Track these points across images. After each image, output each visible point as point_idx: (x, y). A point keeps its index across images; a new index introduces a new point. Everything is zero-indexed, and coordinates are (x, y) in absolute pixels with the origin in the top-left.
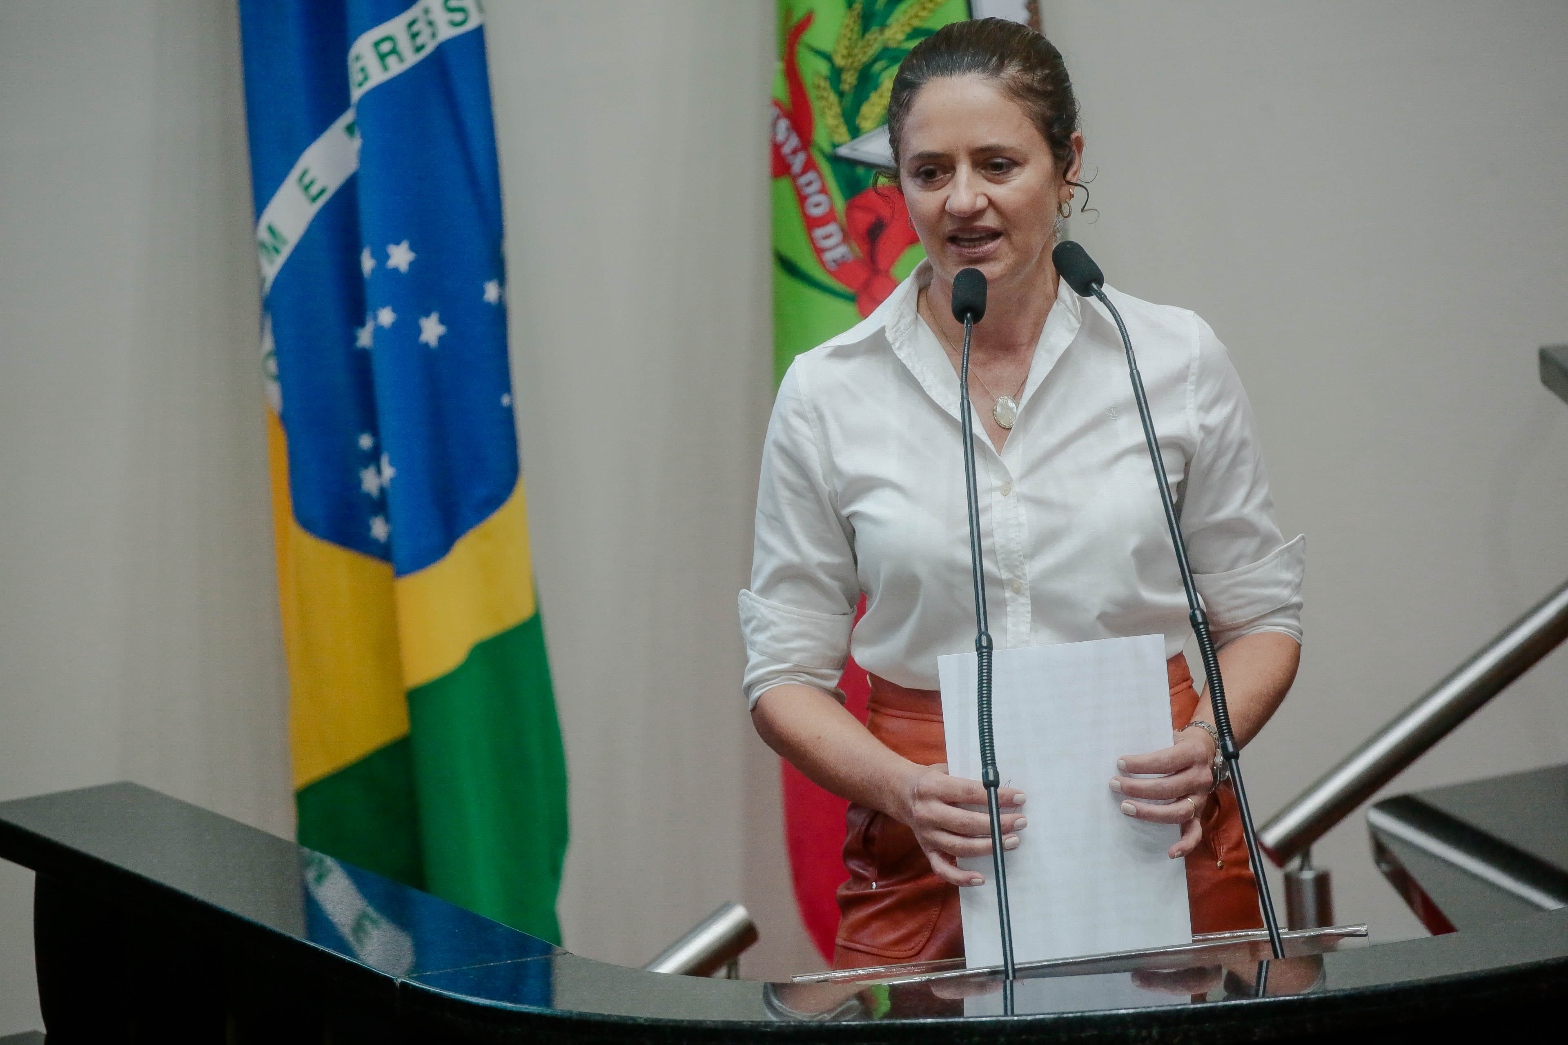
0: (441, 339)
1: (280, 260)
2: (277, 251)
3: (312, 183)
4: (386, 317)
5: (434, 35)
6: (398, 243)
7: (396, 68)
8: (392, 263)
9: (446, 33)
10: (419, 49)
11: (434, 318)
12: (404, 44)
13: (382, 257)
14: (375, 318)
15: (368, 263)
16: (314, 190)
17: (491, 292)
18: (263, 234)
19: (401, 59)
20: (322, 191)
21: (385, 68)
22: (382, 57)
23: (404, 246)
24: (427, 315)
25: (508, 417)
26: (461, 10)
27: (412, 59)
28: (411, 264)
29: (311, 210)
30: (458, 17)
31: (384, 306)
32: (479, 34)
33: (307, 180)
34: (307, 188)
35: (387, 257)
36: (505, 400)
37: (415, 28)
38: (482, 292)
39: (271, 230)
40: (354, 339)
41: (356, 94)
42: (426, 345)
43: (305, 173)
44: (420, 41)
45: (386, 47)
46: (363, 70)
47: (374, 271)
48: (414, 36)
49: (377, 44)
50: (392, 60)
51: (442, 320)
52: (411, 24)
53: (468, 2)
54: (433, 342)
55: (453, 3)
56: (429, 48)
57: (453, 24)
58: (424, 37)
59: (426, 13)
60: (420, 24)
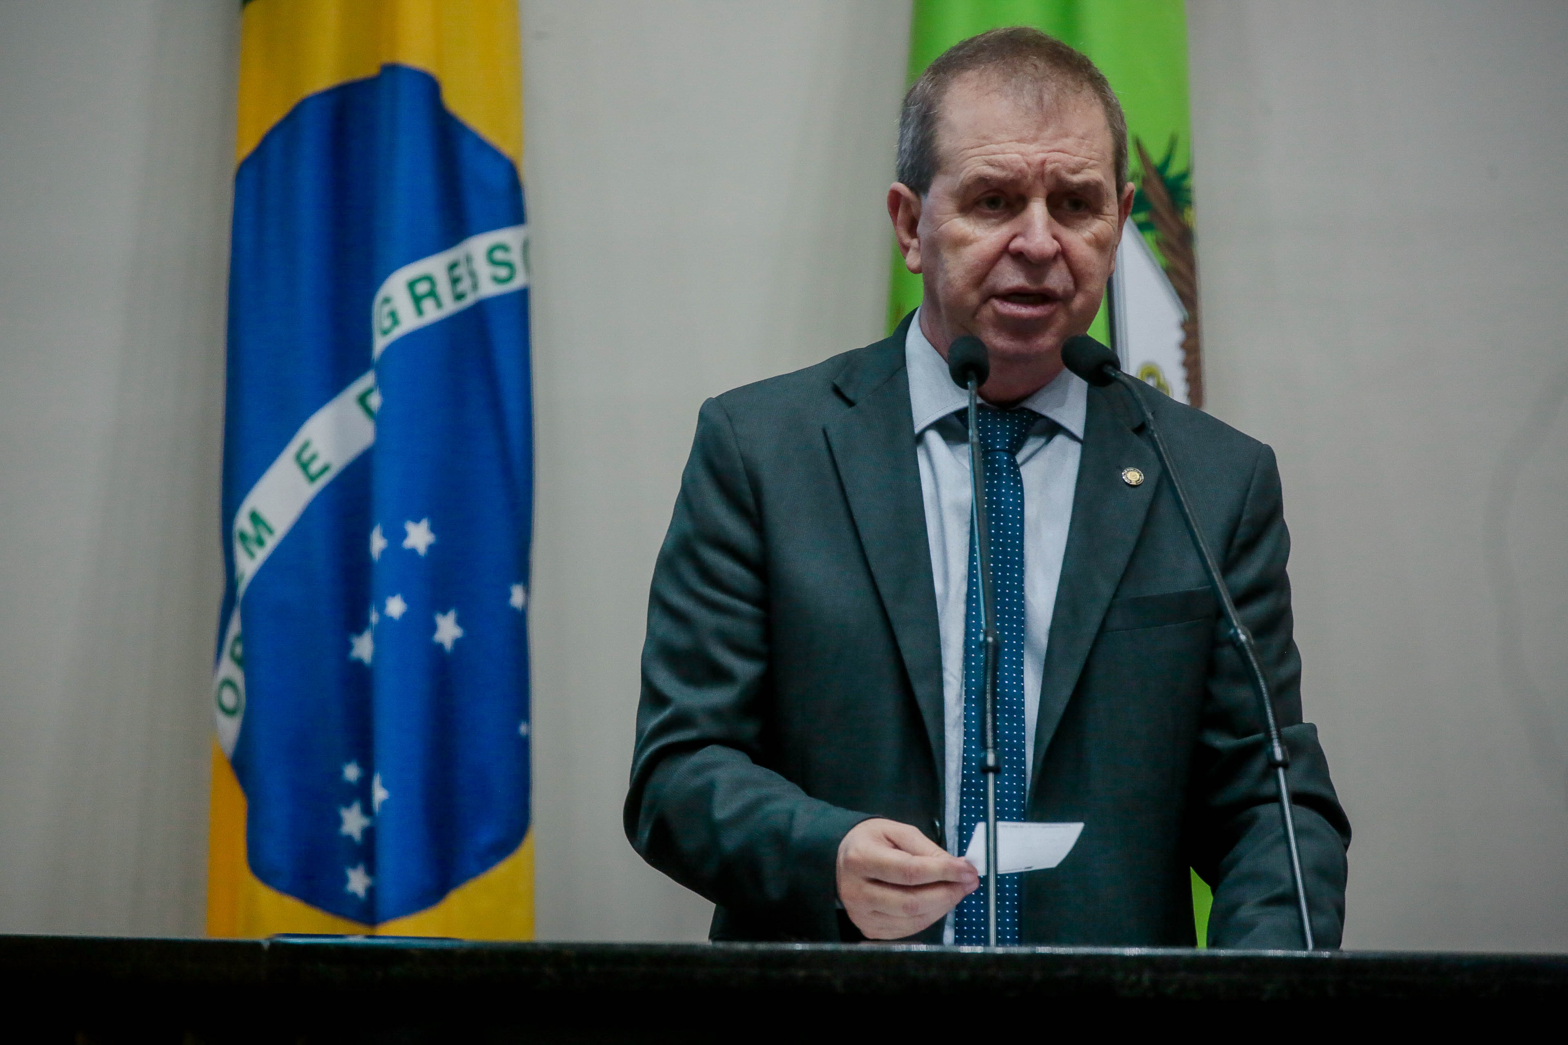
0: (457, 643)
1: (262, 554)
2: (261, 542)
3: (314, 457)
4: (396, 607)
5: (475, 286)
6: (417, 520)
7: (432, 314)
8: (409, 543)
9: (488, 289)
10: (459, 297)
11: (452, 617)
12: (444, 288)
13: (396, 535)
14: (382, 608)
15: (378, 543)
16: (315, 468)
17: (517, 597)
18: (243, 522)
19: (439, 304)
20: (326, 469)
21: (420, 312)
22: (417, 300)
23: (424, 525)
24: (445, 612)
25: (523, 746)
26: (509, 265)
27: (450, 307)
28: (431, 548)
29: (308, 491)
30: (503, 272)
31: (393, 595)
32: (523, 295)
33: (306, 456)
34: (304, 466)
35: (404, 535)
36: (523, 729)
37: (458, 272)
38: (509, 595)
39: (255, 518)
40: (349, 647)
41: (380, 344)
42: (440, 646)
43: (306, 445)
44: (460, 288)
45: (422, 288)
46: (393, 315)
47: (384, 553)
48: (455, 281)
49: (412, 285)
50: (428, 305)
51: (460, 622)
52: (453, 266)
53: (515, 256)
54: (448, 644)
55: (499, 255)
56: (470, 300)
57: (497, 280)
58: (464, 285)
59: (469, 259)
60: (461, 271)
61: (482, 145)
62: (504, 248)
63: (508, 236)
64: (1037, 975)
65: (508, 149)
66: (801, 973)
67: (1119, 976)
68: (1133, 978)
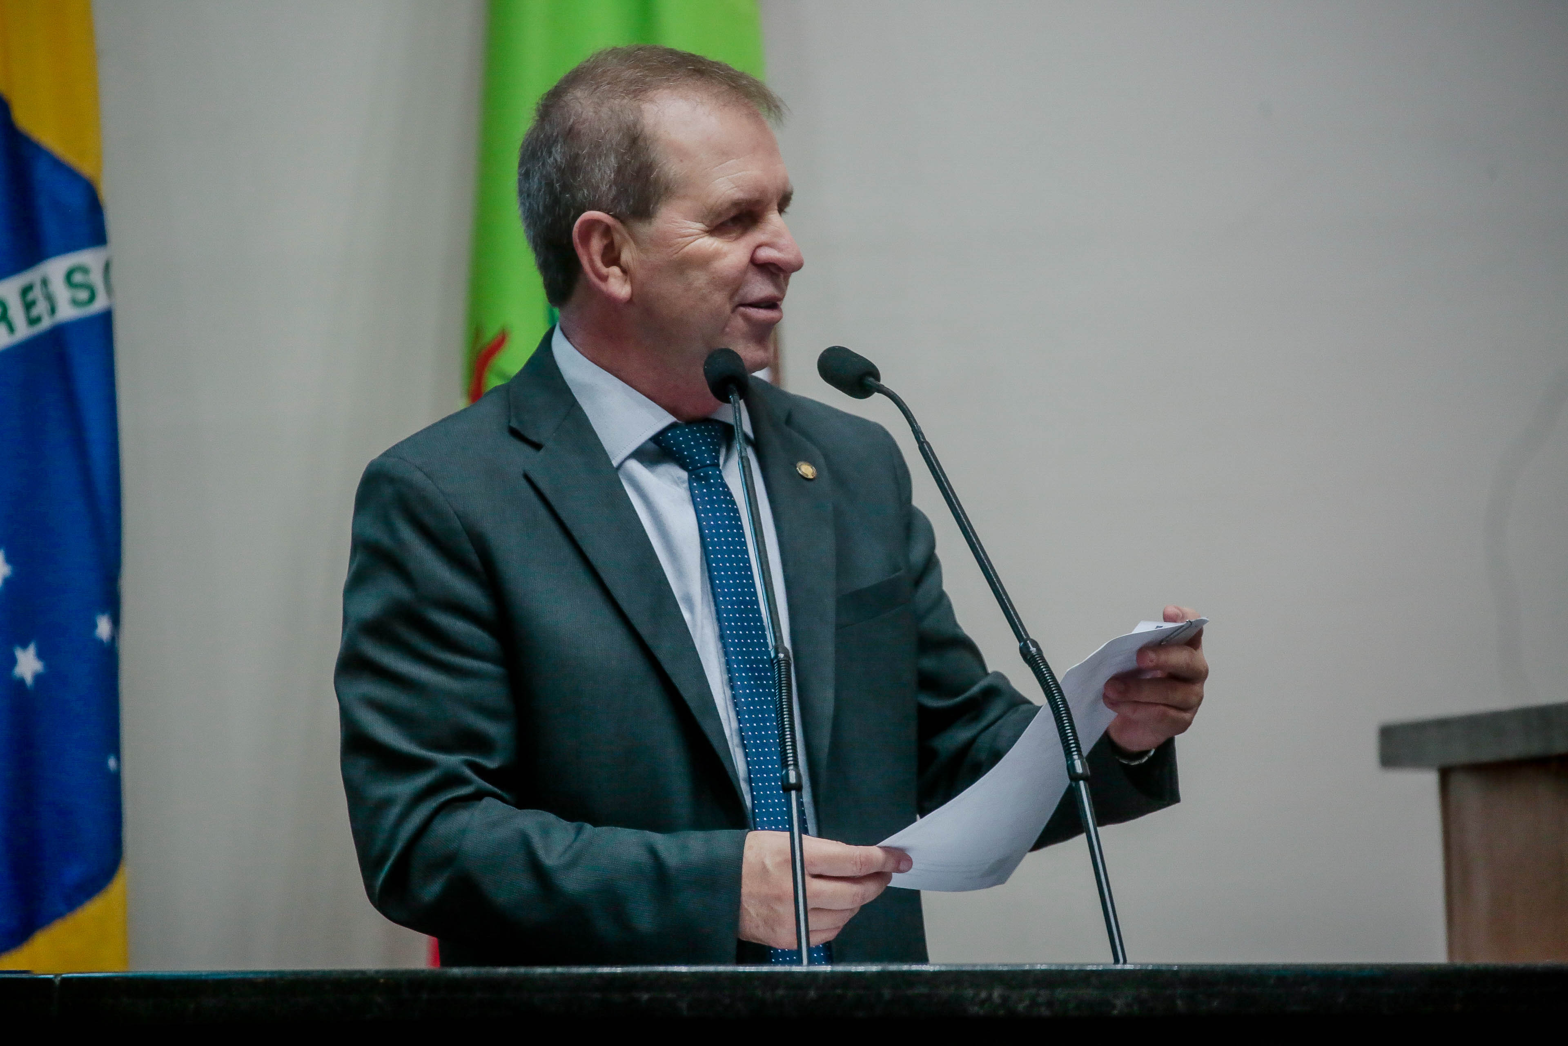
0: (38, 677)
5: (53, 311)
9: (67, 312)
10: (33, 321)
11: (32, 650)
12: (17, 312)
17: (103, 628)
19: (11, 329)
24: (24, 646)
25: (114, 782)
26: (89, 287)
27: (23, 331)
28: (7, 581)
30: (83, 295)
32: (106, 319)
36: (112, 764)
37: (30, 296)
38: (94, 626)
42: (21, 682)
44: (35, 312)
48: (28, 306)
50: (2, 330)
51: (41, 655)
52: (26, 291)
53: (96, 278)
54: (29, 679)
55: (78, 278)
56: (46, 323)
57: (75, 302)
58: (41, 308)
59: (45, 282)
60: (37, 293)
61: (59, 165)
62: (84, 270)
63: (89, 258)
64: (887, 994)
65: (86, 168)
66: (645, 997)
67: (970, 993)
68: (983, 995)
